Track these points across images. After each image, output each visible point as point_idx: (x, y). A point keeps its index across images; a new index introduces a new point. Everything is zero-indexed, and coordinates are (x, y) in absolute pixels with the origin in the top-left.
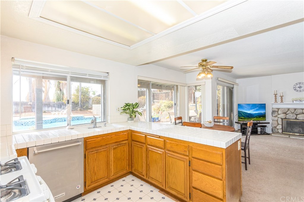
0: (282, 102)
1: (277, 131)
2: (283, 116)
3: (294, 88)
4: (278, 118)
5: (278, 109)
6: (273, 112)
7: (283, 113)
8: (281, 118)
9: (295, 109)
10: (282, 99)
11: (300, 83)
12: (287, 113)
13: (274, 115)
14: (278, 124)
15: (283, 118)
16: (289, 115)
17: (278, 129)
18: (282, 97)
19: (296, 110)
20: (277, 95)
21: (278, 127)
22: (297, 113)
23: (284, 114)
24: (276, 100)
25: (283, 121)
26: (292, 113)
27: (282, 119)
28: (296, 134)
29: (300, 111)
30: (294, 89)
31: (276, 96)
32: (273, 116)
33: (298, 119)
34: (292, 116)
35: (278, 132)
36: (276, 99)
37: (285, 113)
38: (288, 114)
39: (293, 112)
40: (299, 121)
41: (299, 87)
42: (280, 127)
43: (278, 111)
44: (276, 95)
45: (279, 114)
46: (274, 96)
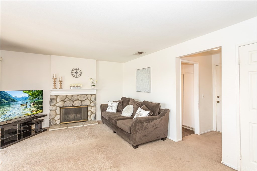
0: (61, 88)
1: (55, 123)
2: (60, 104)
3: (71, 73)
4: (57, 106)
5: (57, 96)
6: (52, 100)
7: (62, 101)
8: (59, 107)
9: (72, 96)
10: (61, 84)
11: (77, 68)
12: (65, 100)
13: (52, 104)
14: (56, 114)
15: (61, 106)
16: (67, 103)
17: (56, 120)
18: (61, 82)
19: (73, 96)
20: (56, 80)
21: (56, 119)
22: (73, 99)
23: (63, 102)
24: (55, 86)
25: (61, 110)
26: (70, 100)
27: (60, 107)
28: (72, 122)
29: (76, 97)
30: (72, 74)
31: (55, 81)
32: (50, 106)
34: (69, 103)
35: (56, 124)
36: (55, 84)
37: (63, 101)
38: (66, 101)
39: (70, 99)
40: (75, 107)
41: (76, 73)
42: (58, 117)
43: (56, 99)
44: (55, 79)
45: (57, 102)
46: (53, 80)
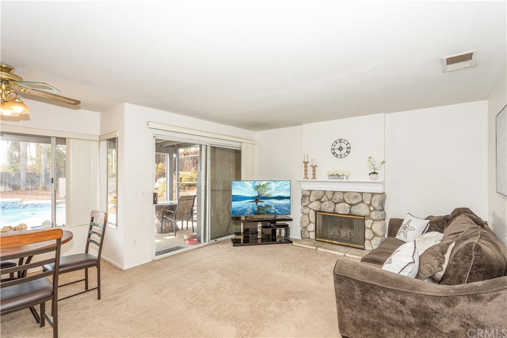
0: (314, 178)
1: (308, 236)
2: (315, 205)
3: (332, 149)
4: (310, 209)
5: (311, 191)
6: (304, 196)
7: (317, 200)
8: (314, 210)
9: (334, 193)
10: (314, 171)
11: (341, 139)
12: (322, 200)
13: (304, 204)
14: (310, 222)
15: (315, 209)
16: (325, 204)
17: (309, 232)
18: (314, 167)
19: (336, 194)
20: (308, 164)
21: (309, 229)
22: (335, 200)
23: (318, 202)
24: (306, 174)
25: (318, 215)
26: (329, 200)
27: (316, 212)
28: (334, 242)
29: (338, 197)
30: (333, 151)
31: (306, 167)
32: (302, 206)
33: (337, 213)
34: (328, 206)
35: (309, 238)
36: (306, 171)
37: (319, 200)
38: (323, 202)
39: (330, 198)
40: (337, 215)
41: (339, 149)
42: (311, 227)
43: (309, 196)
44: (306, 163)
45: (311, 202)
46: (304, 165)
